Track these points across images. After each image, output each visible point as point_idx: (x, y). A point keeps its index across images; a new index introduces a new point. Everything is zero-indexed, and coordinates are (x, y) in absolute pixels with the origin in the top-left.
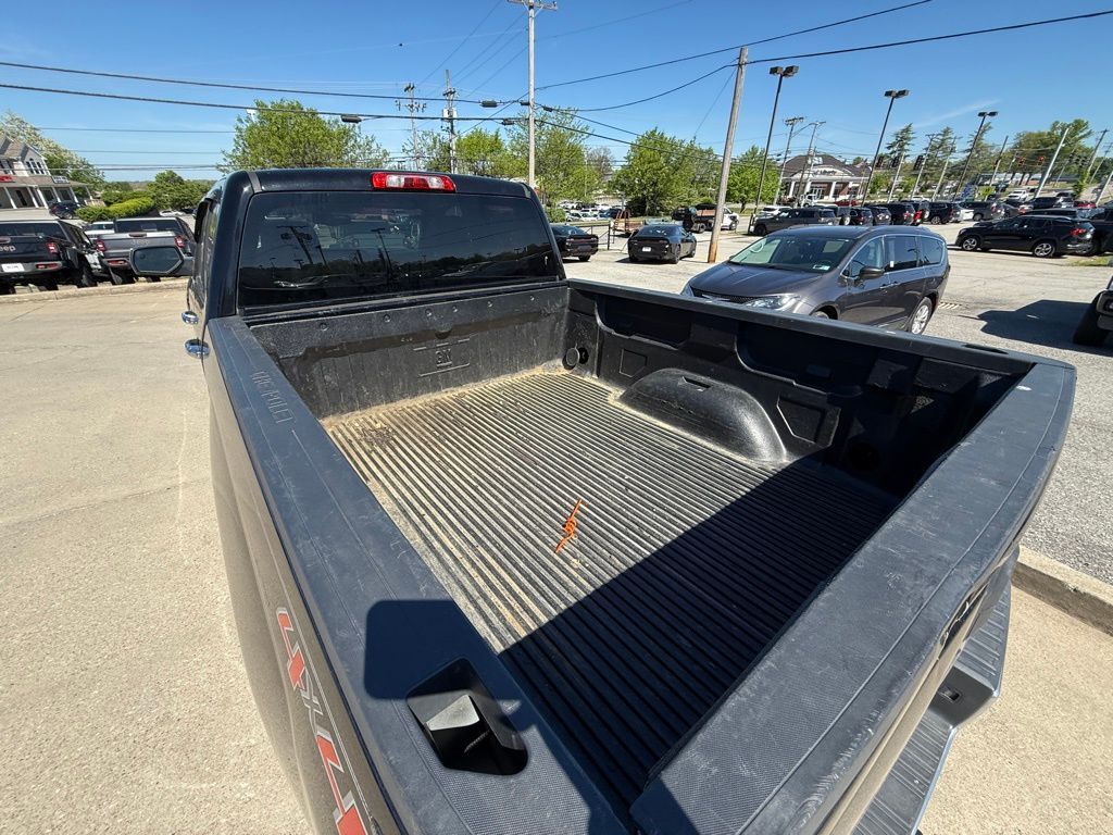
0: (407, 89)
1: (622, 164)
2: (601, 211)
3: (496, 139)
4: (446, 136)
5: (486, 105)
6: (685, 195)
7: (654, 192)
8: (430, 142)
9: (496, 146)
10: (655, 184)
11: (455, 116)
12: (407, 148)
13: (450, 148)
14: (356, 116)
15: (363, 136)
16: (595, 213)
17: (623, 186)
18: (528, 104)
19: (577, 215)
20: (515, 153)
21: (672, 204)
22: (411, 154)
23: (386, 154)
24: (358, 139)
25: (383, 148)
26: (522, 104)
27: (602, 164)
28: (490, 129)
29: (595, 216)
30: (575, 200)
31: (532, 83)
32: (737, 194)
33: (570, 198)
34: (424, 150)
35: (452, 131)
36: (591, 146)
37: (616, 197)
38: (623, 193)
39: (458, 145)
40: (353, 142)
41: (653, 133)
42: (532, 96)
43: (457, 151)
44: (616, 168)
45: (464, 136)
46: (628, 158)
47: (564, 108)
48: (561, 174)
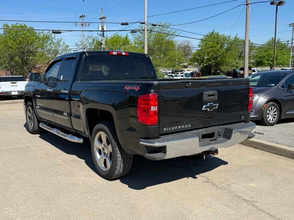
0: (81, 17)
1: (196, 49)
2: (185, 74)
3: (126, 39)
4: (100, 38)
5: (123, 24)
6: (234, 63)
7: (215, 62)
8: (91, 40)
9: (126, 41)
10: (216, 58)
11: (105, 29)
12: (78, 44)
13: (101, 44)
14: (59, 31)
15: (56, 39)
16: (182, 75)
17: (198, 60)
18: (144, 23)
19: (172, 76)
20: (137, 45)
21: (226, 68)
22: (80, 47)
23: (67, 46)
24: (54, 40)
25: (66, 44)
26: (141, 23)
27: (186, 50)
28: (123, 35)
29: (182, 76)
30: (171, 69)
31: (146, 14)
32: (266, 62)
33: (168, 67)
34: (88, 44)
35: (103, 36)
36: (178, 41)
37: (195, 66)
38: (198, 64)
39: (106, 42)
40: (50, 42)
41: (213, 33)
42: (146, 19)
43: (105, 45)
44: (194, 51)
45: (109, 38)
46: (199, 46)
47: (163, 24)
48: (162, 55)
